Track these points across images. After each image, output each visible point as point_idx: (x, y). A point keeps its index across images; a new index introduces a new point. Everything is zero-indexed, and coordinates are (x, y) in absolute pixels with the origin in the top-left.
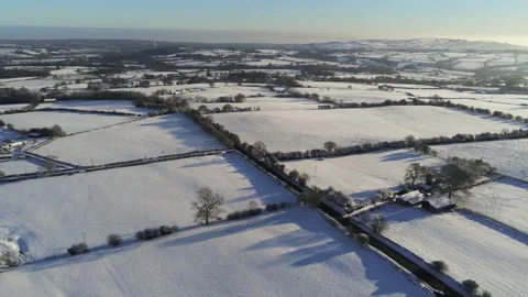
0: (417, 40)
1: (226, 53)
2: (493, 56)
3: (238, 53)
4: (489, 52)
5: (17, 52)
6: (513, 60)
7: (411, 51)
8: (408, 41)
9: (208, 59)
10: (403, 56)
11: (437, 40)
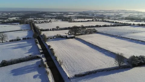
0: (113, 10)
1: (59, 14)
2: (132, 13)
3: (62, 14)
4: (131, 13)
5: (2, 14)
6: (137, 14)
7: (110, 13)
8: (110, 10)
9: (54, 15)
10: (107, 14)
11: (118, 10)
